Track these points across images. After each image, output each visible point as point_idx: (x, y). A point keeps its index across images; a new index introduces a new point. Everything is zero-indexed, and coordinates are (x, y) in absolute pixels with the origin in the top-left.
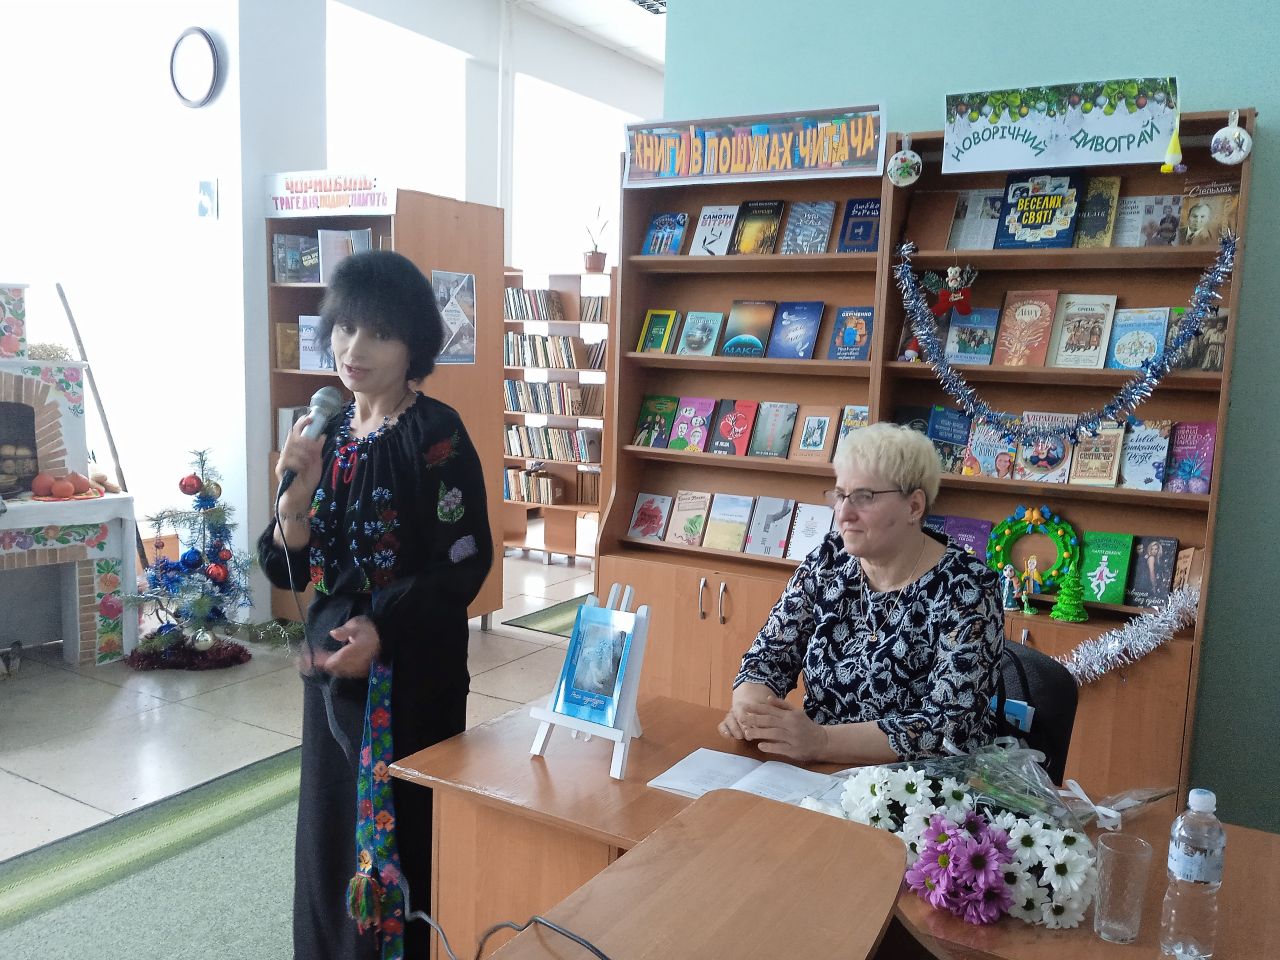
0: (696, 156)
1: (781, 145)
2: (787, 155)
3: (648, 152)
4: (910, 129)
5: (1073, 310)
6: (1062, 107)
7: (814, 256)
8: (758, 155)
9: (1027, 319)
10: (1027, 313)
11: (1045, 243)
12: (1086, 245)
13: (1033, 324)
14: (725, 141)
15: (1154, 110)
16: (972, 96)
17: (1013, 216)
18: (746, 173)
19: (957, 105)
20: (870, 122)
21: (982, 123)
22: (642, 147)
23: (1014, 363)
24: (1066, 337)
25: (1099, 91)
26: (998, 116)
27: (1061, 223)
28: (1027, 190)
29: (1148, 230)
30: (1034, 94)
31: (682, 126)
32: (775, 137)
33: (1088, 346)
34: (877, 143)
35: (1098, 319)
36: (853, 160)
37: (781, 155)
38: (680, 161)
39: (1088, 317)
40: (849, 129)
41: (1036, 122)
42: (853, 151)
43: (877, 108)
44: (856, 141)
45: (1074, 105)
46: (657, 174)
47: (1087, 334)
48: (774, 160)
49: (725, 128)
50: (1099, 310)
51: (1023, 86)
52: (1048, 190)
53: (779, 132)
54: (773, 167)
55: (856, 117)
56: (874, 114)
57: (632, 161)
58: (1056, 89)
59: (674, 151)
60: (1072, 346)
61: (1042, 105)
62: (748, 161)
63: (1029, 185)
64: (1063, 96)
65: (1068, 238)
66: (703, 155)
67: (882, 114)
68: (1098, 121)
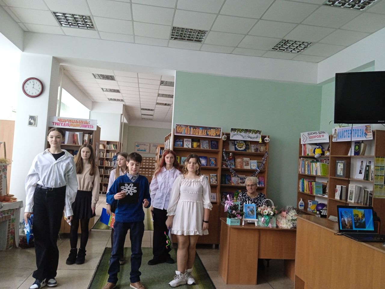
0: (189, 131)
1: (204, 131)
2: (205, 133)
3: (179, 129)
4: (225, 132)
5: (244, 160)
6: (246, 132)
7: (207, 149)
8: (200, 132)
9: (239, 161)
10: (239, 160)
11: (242, 150)
12: (248, 151)
13: (240, 162)
14: (194, 129)
15: (258, 134)
16: (235, 129)
17: (237, 146)
18: (198, 135)
19: (232, 130)
20: (219, 130)
21: (236, 133)
22: (178, 128)
23: (239, 168)
24: (244, 164)
25: (251, 131)
26: (238, 132)
27: (244, 148)
28: (237, 142)
29: (254, 149)
30: (243, 130)
31: (187, 126)
32: (203, 130)
33: (248, 166)
34: (220, 133)
35: (248, 161)
36: (216, 135)
37: (204, 133)
38: (186, 131)
39: (247, 161)
40: (216, 130)
41: (243, 134)
42: (216, 134)
43: (221, 128)
44: (217, 133)
45: (248, 132)
46: (181, 133)
47: (247, 164)
48: (203, 134)
49: (195, 127)
50: (248, 160)
51: (242, 129)
52: (241, 142)
53: (204, 129)
54: (203, 135)
55: (217, 129)
56: (220, 129)
57: (176, 130)
58: (245, 129)
59: (184, 130)
60: (246, 165)
61: (244, 131)
62: (199, 133)
63: (238, 141)
64: (246, 131)
65: (245, 150)
66: (190, 131)
67: (221, 129)
68: (251, 135)
